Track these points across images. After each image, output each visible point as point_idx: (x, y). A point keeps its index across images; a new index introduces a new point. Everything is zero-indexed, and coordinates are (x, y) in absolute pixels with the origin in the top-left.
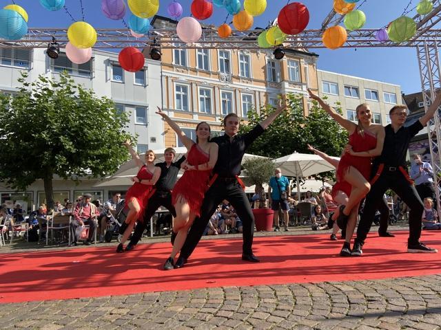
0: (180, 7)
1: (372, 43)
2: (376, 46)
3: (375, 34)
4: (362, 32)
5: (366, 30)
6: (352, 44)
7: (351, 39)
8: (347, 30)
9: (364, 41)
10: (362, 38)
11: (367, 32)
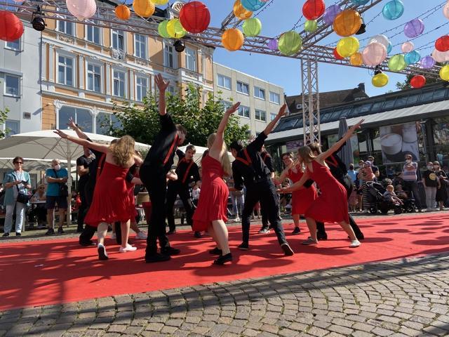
1: (265, 50)
2: (268, 53)
3: (268, 41)
5: (260, 37)
6: (247, 48)
9: (258, 47)
10: (257, 44)
11: (261, 39)
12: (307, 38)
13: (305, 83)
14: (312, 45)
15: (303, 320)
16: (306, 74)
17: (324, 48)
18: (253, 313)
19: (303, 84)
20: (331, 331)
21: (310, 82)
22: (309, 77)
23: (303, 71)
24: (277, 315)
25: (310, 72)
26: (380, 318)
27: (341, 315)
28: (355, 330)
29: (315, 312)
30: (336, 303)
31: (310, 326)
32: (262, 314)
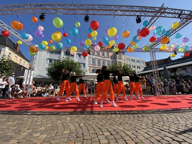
0: (96, 43)
2: (140, 52)
6: (134, 51)
8: (133, 48)
11: (138, 49)
12: (151, 47)
13: (152, 58)
14: (153, 48)
15: (160, 123)
16: (152, 56)
17: (157, 49)
18: (144, 119)
19: (151, 58)
20: (170, 128)
21: (153, 58)
22: (153, 56)
23: (151, 55)
24: (152, 121)
25: (153, 55)
26: (187, 125)
27: (173, 123)
28: (178, 128)
29: (164, 122)
30: (171, 120)
31: (163, 126)
32: (147, 120)
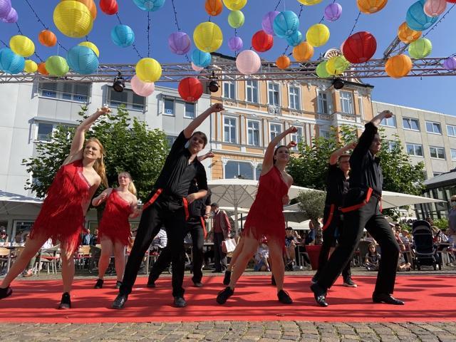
0: (240, 41)
1: (439, 72)
2: (443, 74)
3: (442, 62)
4: (428, 61)
5: (431, 59)
6: (417, 73)
7: (416, 68)
8: (412, 59)
9: (430, 70)
10: (428, 67)
11: (434, 61)
